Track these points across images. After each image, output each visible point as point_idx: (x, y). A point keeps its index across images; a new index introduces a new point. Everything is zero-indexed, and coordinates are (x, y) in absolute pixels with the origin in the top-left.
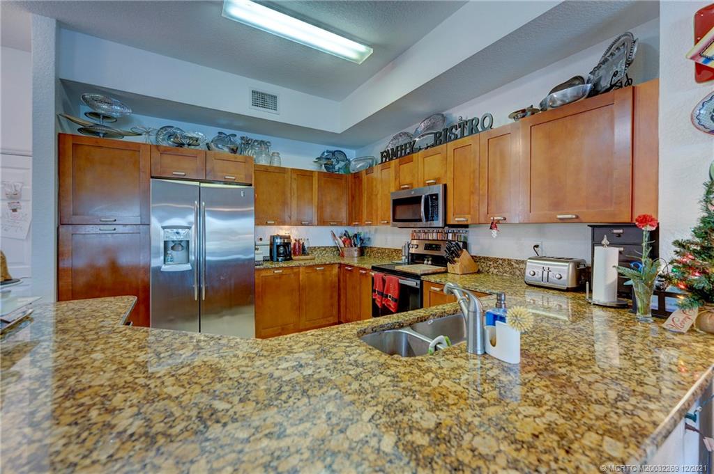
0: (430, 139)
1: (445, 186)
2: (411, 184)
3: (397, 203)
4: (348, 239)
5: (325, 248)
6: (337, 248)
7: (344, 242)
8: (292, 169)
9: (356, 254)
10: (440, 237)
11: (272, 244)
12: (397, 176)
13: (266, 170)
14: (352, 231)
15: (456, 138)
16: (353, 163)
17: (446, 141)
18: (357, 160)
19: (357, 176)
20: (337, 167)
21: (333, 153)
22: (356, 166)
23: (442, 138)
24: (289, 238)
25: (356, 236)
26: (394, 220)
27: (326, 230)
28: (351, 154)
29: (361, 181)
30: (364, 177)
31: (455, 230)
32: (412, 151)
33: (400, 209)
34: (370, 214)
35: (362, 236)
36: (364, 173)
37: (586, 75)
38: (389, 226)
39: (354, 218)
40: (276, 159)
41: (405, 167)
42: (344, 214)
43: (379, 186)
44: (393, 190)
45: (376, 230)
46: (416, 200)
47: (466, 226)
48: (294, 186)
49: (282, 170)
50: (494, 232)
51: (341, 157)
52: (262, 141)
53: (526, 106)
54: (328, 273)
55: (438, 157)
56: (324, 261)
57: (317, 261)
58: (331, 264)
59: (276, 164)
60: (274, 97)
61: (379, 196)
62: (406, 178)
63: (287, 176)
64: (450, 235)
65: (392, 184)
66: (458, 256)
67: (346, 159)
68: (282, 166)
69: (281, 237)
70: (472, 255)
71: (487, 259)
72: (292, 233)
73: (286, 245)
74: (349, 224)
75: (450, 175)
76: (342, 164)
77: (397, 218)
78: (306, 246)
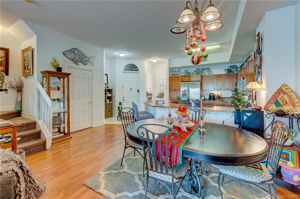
12: (241, 74)
24: (215, 94)
30: (238, 74)
73: (214, 96)
76: (236, 70)
78: (221, 97)
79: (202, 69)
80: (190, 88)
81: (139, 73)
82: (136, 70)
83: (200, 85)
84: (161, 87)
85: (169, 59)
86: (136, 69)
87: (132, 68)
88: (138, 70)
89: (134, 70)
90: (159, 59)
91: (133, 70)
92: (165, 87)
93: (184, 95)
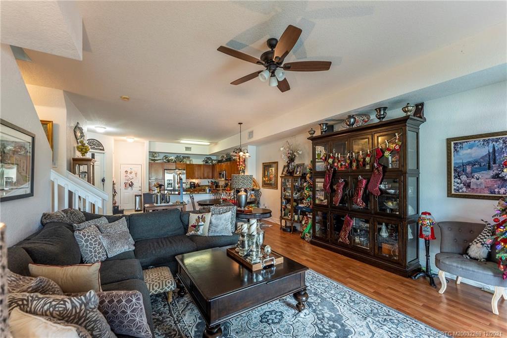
3: (219, 174)
5: (205, 185)
6: (209, 185)
7: (211, 184)
8: (196, 164)
9: (214, 187)
11: (190, 184)
12: (220, 167)
13: (187, 165)
14: (213, 180)
16: (214, 161)
17: (226, 162)
19: (213, 165)
20: (209, 162)
21: (208, 158)
25: (215, 182)
26: (219, 178)
27: (206, 180)
28: (214, 158)
29: (214, 167)
32: (222, 162)
34: (216, 176)
35: (217, 182)
39: (213, 177)
40: (192, 161)
42: (210, 176)
48: (196, 169)
51: (210, 159)
52: (187, 157)
55: (225, 164)
59: (191, 163)
63: (195, 166)
65: (219, 169)
67: (212, 160)
68: (194, 164)
69: (193, 182)
72: (196, 181)
73: (194, 184)
75: (226, 169)
78: (200, 185)
79: (182, 157)
81: (104, 153)
82: (101, 150)
84: (128, 175)
85: (150, 141)
86: (101, 148)
87: (94, 145)
88: (103, 150)
89: (98, 149)
91: (96, 149)
92: (134, 175)
93: (169, 184)
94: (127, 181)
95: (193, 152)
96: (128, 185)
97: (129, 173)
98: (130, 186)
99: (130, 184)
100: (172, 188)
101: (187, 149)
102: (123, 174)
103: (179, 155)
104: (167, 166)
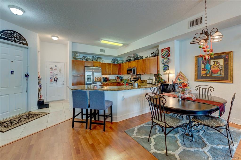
0: (134, 59)
1: (136, 68)
2: (130, 67)
3: (128, 70)
4: (118, 77)
5: (113, 79)
6: (116, 79)
7: (117, 78)
8: (107, 63)
9: (120, 81)
10: (136, 77)
11: (103, 79)
12: (128, 65)
13: (102, 64)
14: (119, 76)
15: (138, 60)
16: (119, 61)
17: (136, 60)
18: (120, 61)
19: (120, 64)
20: (116, 62)
21: (115, 59)
22: (120, 62)
23: (136, 59)
24: (106, 77)
25: (120, 77)
26: (128, 74)
27: (113, 76)
28: (119, 59)
30: (122, 65)
31: (138, 75)
32: (131, 61)
33: (128, 71)
34: (123, 72)
35: (121, 77)
36: (122, 64)
37: (155, 52)
38: (127, 75)
39: (119, 73)
40: (104, 61)
41: (130, 64)
42: (117, 72)
43: (125, 67)
44: (127, 68)
45: (124, 76)
46: (131, 70)
47: (140, 75)
48: (107, 67)
49: (105, 64)
50: (143, 75)
51: (116, 60)
52: (101, 58)
53: (147, 56)
54: (114, 84)
55: (135, 62)
56: (114, 82)
57: (112, 82)
58: (115, 83)
59: (104, 62)
60: (104, 50)
61: (125, 69)
62: (130, 66)
63: (106, 65)
64: (138, 76)
65: (127, 66)
66: (138, 80)
67: (118, 61)
68: (105, 63)
69: (105, 77)
70: (141, 79)
71: (144, 80)
73: (106, 79)
74: (118, 74)
75: (137, 66)
76: (117, 61)
77: (128, 73)
78: (110, 79)
79: (97, 57)
80: (94, 73)
81: (28, 48)
82: (23, 44)
83: (101, 70)
84: (53, 71)
85: (72, 42)
86: (23, 42)
87: (15, 37)
89: (20, 43)
90: (61, 38)
92: (59, 72)
93: (88, 79)
94: (52, 77)
95: (106, 53)
96: (53, 80)
97: (54, 70)
98: (55, 80)
99: (55, 79)
100: (91, 82)
101: (102, 51)
102: (49, 70)
103: (94, 56)
104: (86, 64)
